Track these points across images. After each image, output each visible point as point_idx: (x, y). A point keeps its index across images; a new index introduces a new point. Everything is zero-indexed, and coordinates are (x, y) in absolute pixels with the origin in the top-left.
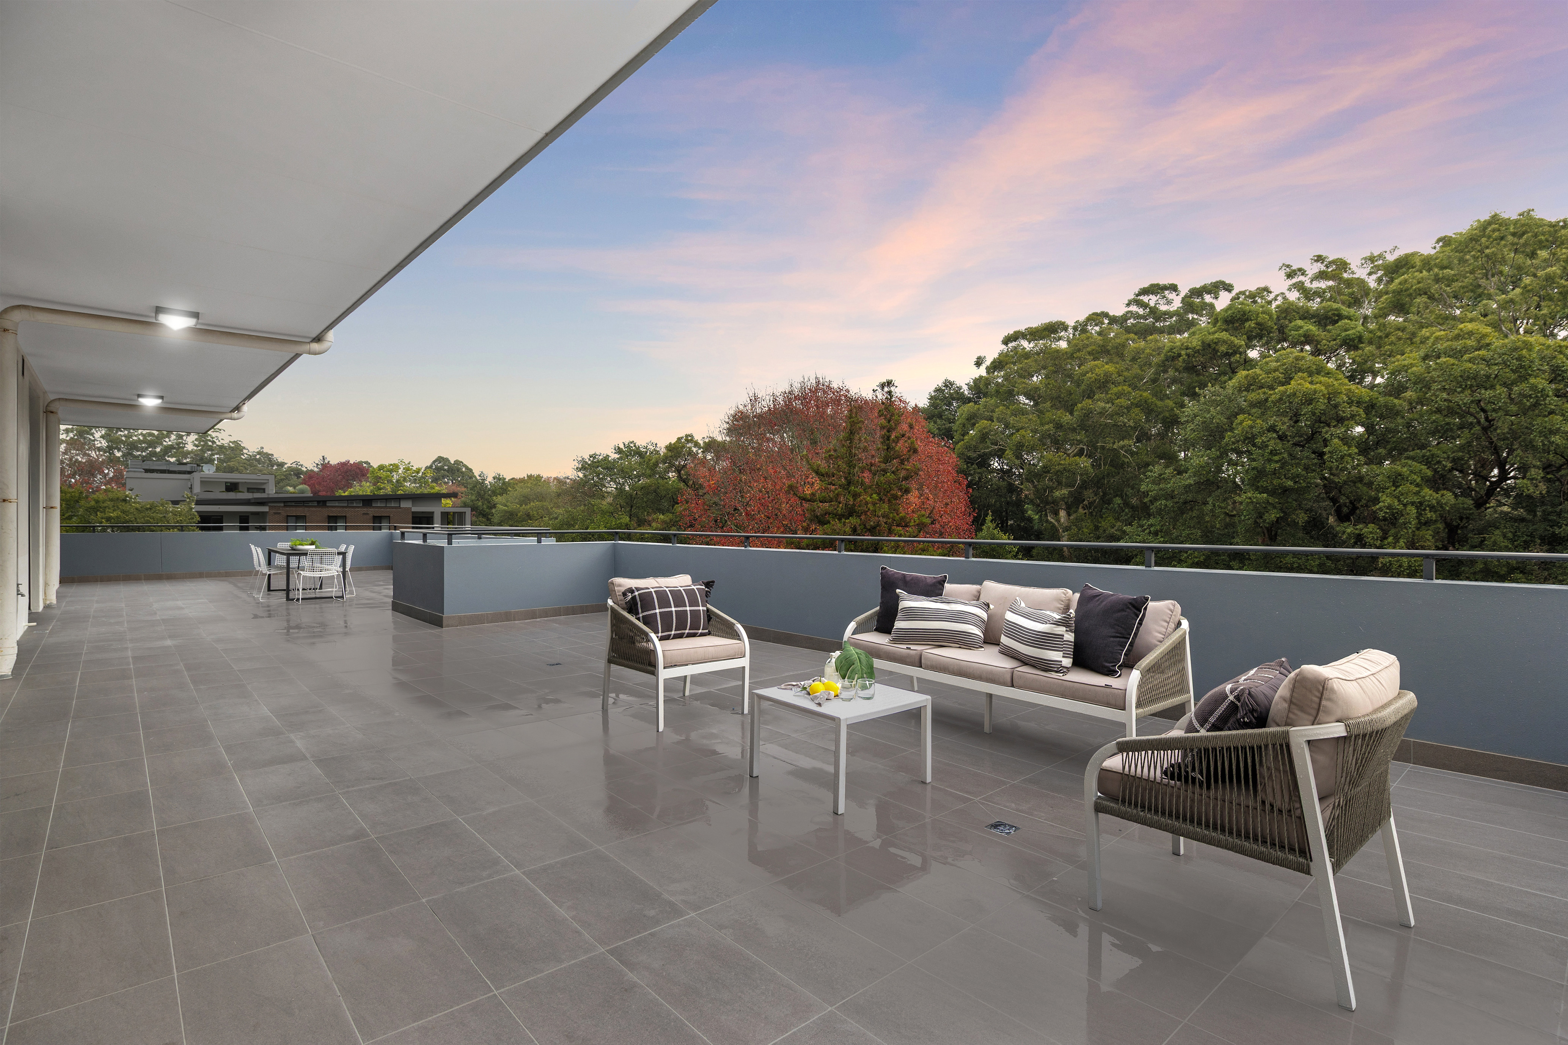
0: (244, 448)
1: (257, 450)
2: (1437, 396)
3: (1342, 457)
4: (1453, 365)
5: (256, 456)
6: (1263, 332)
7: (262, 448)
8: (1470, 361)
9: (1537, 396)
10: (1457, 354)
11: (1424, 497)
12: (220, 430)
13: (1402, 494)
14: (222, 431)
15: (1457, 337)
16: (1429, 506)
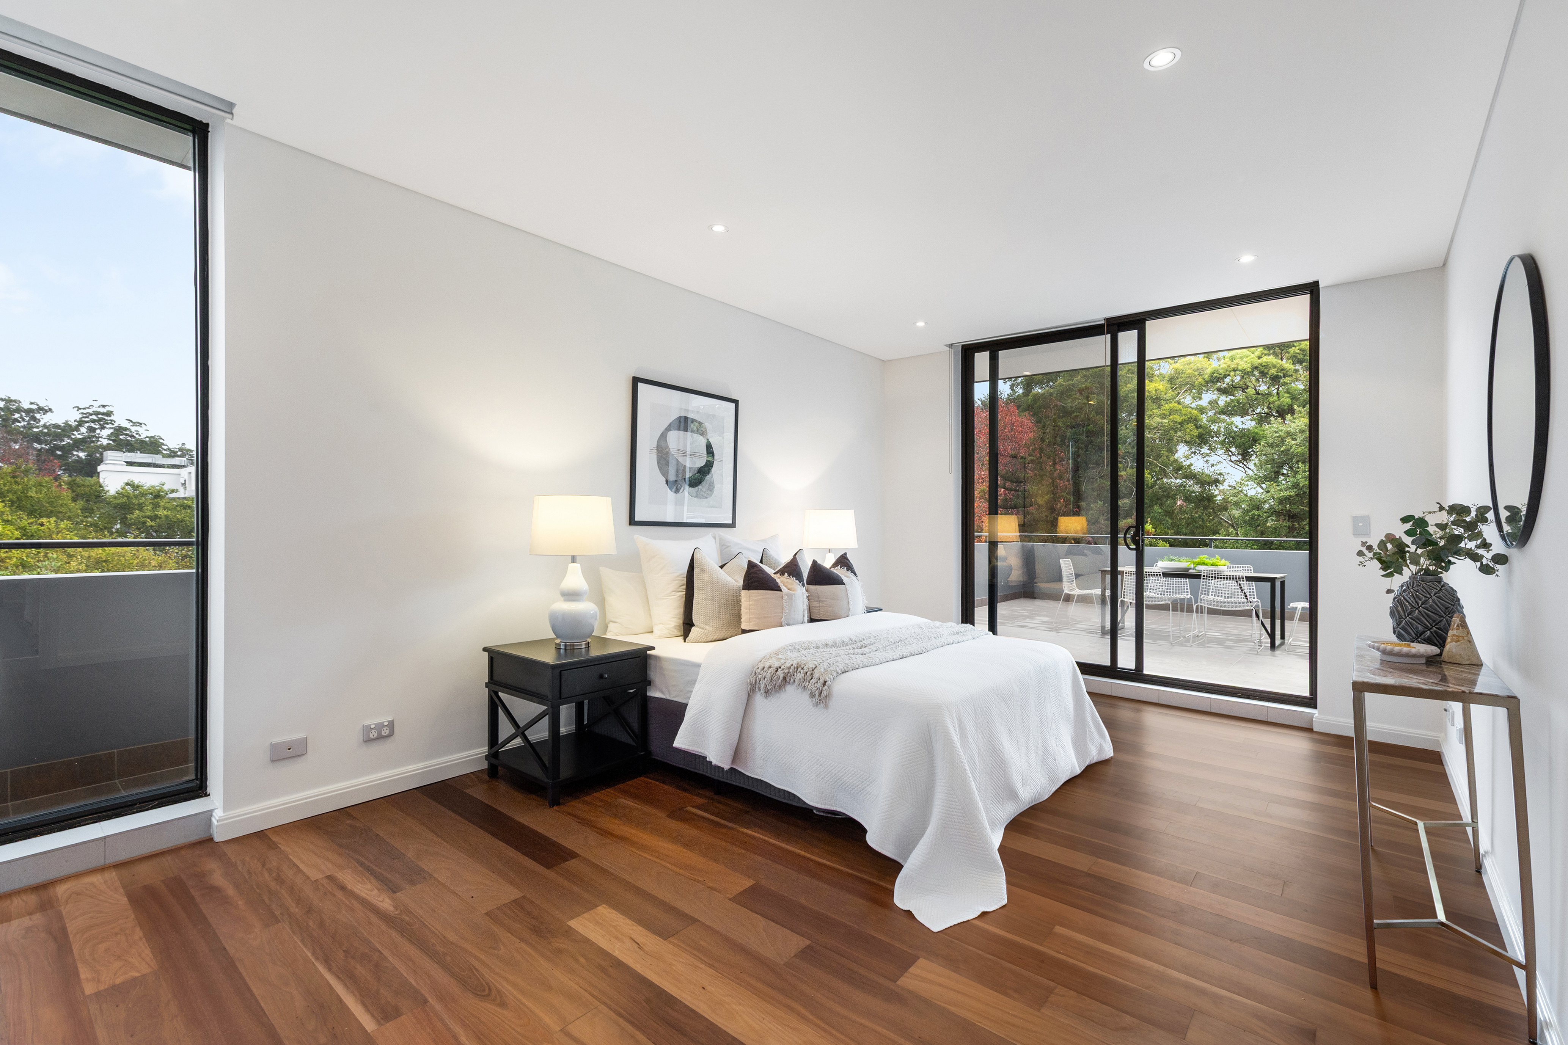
0: (163, 444)
1: (178, 447)
5: (177, 452)
6: (1305, 358)
7: (184, 444)
12: (141, 424)
14: (143, 425)
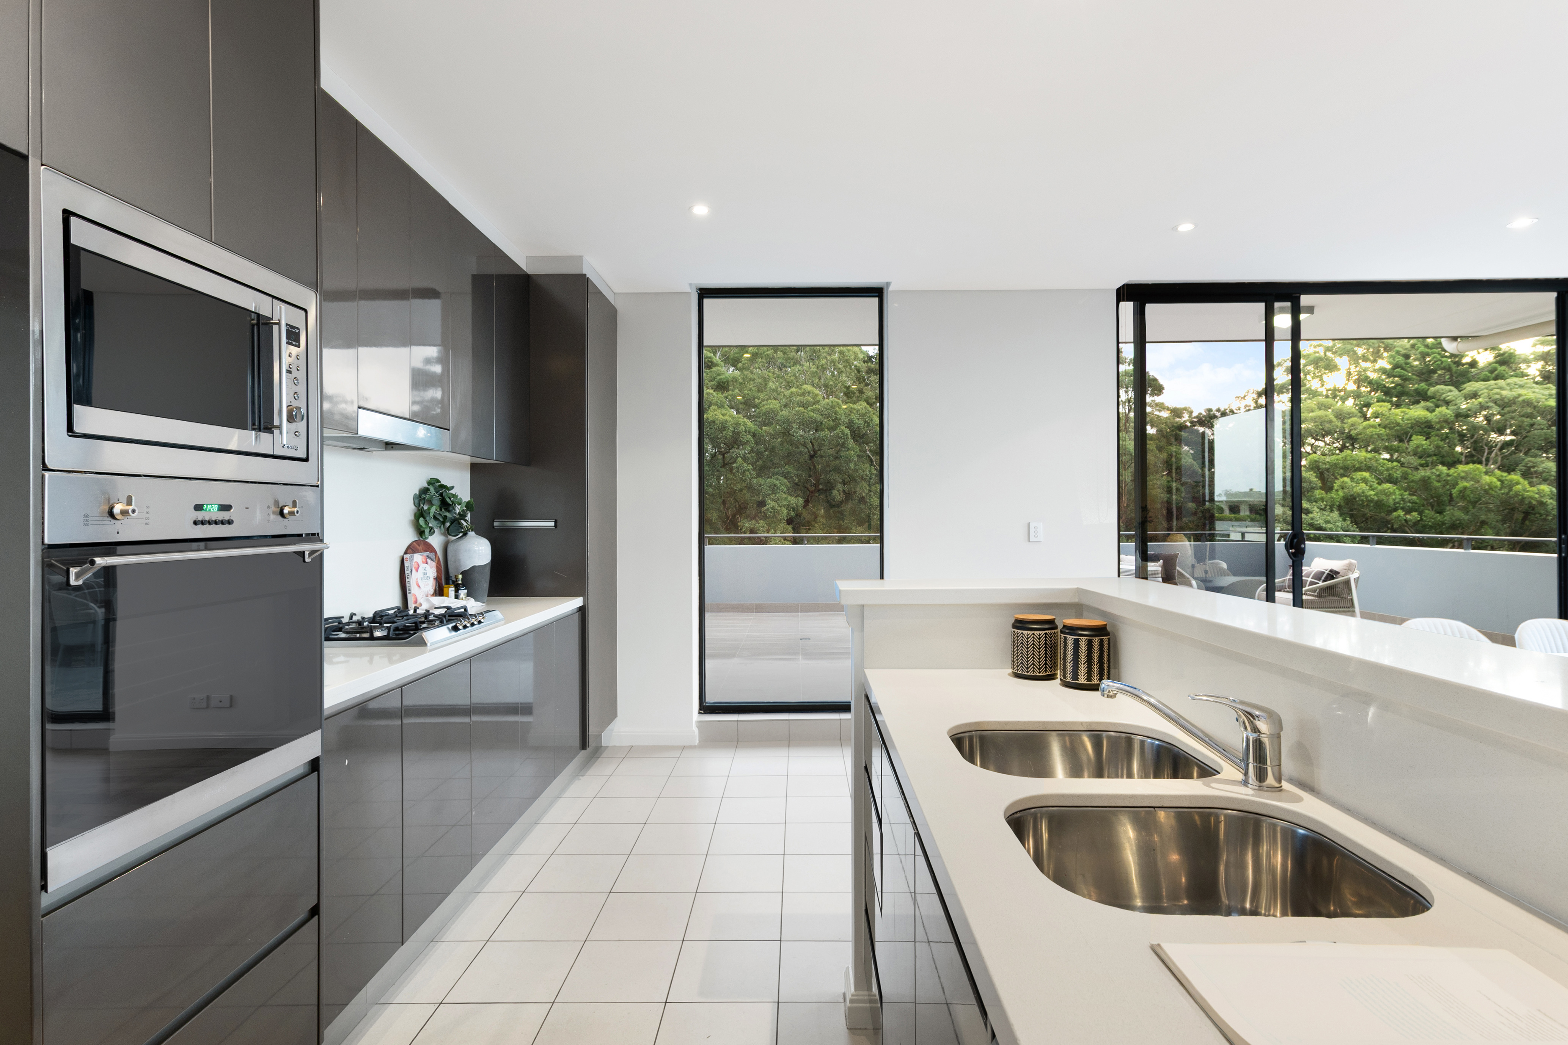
2: (797, 433)
3: (744, 472)
4: (804, 412)
8: (813, 411)
9: (844, 438)
10: (804, 405)
11: (790, 502)
13: (779, 500)
15: (803, 394)
16: (792, 508)
